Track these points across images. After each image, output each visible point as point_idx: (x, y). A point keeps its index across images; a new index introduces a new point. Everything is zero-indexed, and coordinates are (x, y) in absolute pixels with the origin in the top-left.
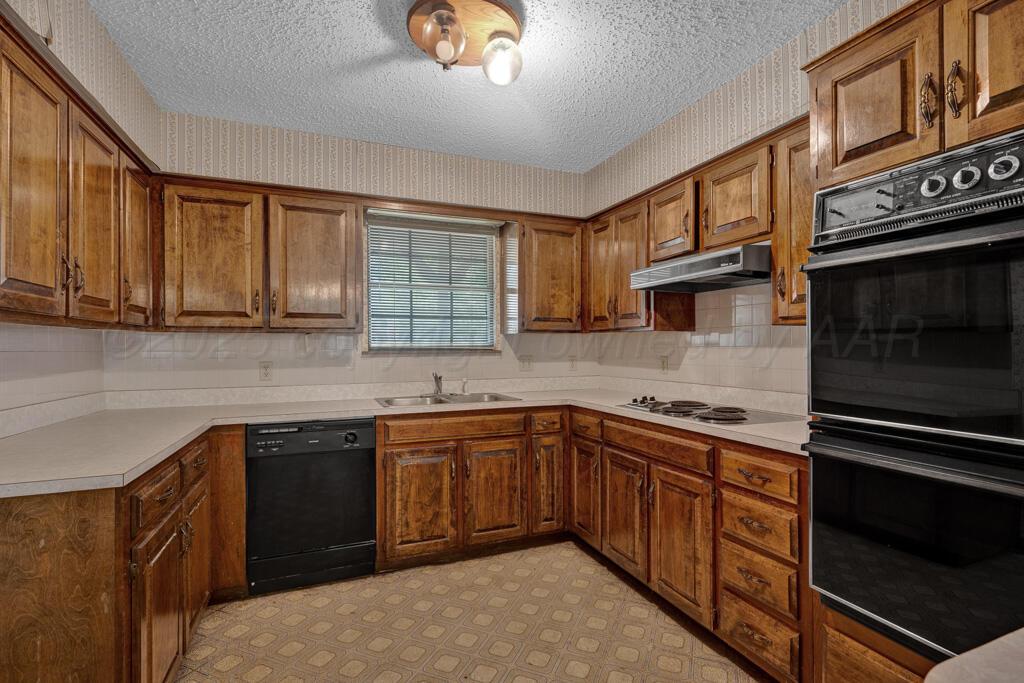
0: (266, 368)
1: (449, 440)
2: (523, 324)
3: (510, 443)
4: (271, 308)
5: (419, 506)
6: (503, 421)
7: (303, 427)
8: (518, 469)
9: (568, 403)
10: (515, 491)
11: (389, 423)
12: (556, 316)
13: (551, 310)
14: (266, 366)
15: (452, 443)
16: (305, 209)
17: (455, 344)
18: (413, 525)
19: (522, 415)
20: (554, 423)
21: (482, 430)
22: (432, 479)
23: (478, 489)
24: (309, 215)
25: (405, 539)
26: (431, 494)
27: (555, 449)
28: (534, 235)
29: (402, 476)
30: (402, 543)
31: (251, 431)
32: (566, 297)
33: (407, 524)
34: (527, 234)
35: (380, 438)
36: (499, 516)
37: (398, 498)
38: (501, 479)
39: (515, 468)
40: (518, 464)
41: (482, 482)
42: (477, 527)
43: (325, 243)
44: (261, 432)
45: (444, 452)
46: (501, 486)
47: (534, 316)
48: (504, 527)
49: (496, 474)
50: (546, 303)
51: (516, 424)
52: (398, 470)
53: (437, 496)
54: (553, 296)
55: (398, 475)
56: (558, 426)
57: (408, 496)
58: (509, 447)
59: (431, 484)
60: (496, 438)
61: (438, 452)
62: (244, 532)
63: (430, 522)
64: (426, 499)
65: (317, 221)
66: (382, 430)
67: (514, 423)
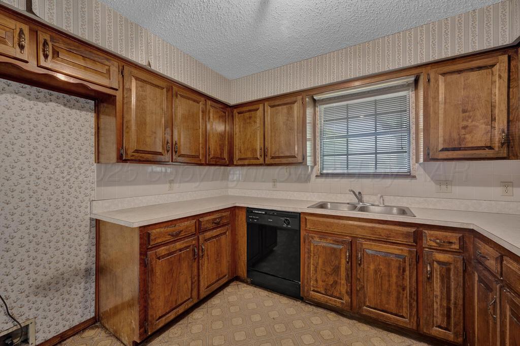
0: (274, 182)
1: (347, 236)
2: (429, 154)
3: (399, 249)
4: (265, 154)
5: (324, 272)
6: (391, 230)
7: (268, 212)
8: (407, 273)
9: (471, 227)
10: (404, 289)
11: (307, 217)
12: (470, 145)
13: (461, 140)
14: (274, 181)
15: (348, 238)
16: (279, 105)
17: (378, 171)
18: (320, 283)
19: (413, 230)
20: (450, 243)
21: (372, 234)
22: (333, 258)
23: (368, 276)
24: (280, 108)
25: (316, 289)
26: (332, 268)
27: (452, 267)
28: (441, 79)
29: (314, 250)
30: (314, 291)
31: (249, 211)
32: (484, 126)
33: (317, 281)
34: (432, 80)
35: (303, 225)
36: (388, 304)
37: (312, 263)
38: (389, 276)
39: (404, 271)
40: (407, 268)
41: (371, 272)
42: (368, 304)
43: (287, 120)
44: (254, 211)
45: (342, 243)
46: (389, 281)
47: (440, 147)
48: (391, 313)
49: (384, 270)
50: (455, 135)
51: (407, 235)
52: (312, 247)
53: (336, 270)
54: (465, 128)
55: (312, 249)
56: (456, 246)
57: (318, 263)
58: (397, 252)
59: (333, 262)
60: (386, 242)
61: (337, 242)
62: (246, 255)
63: (331, 285)
64: (329, 270)
65: (284, 109)
66: (304, 220)
67: (402, 234)
